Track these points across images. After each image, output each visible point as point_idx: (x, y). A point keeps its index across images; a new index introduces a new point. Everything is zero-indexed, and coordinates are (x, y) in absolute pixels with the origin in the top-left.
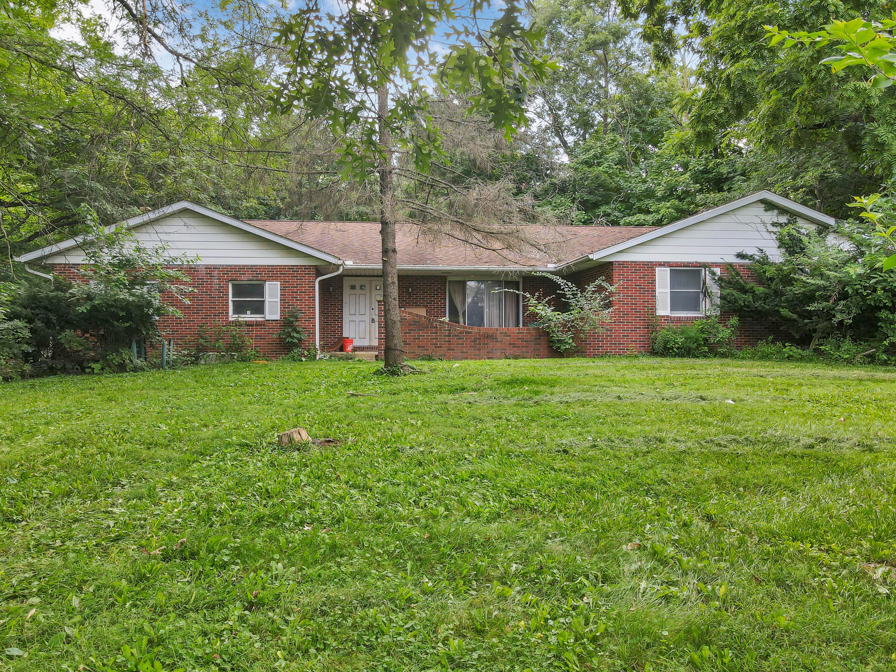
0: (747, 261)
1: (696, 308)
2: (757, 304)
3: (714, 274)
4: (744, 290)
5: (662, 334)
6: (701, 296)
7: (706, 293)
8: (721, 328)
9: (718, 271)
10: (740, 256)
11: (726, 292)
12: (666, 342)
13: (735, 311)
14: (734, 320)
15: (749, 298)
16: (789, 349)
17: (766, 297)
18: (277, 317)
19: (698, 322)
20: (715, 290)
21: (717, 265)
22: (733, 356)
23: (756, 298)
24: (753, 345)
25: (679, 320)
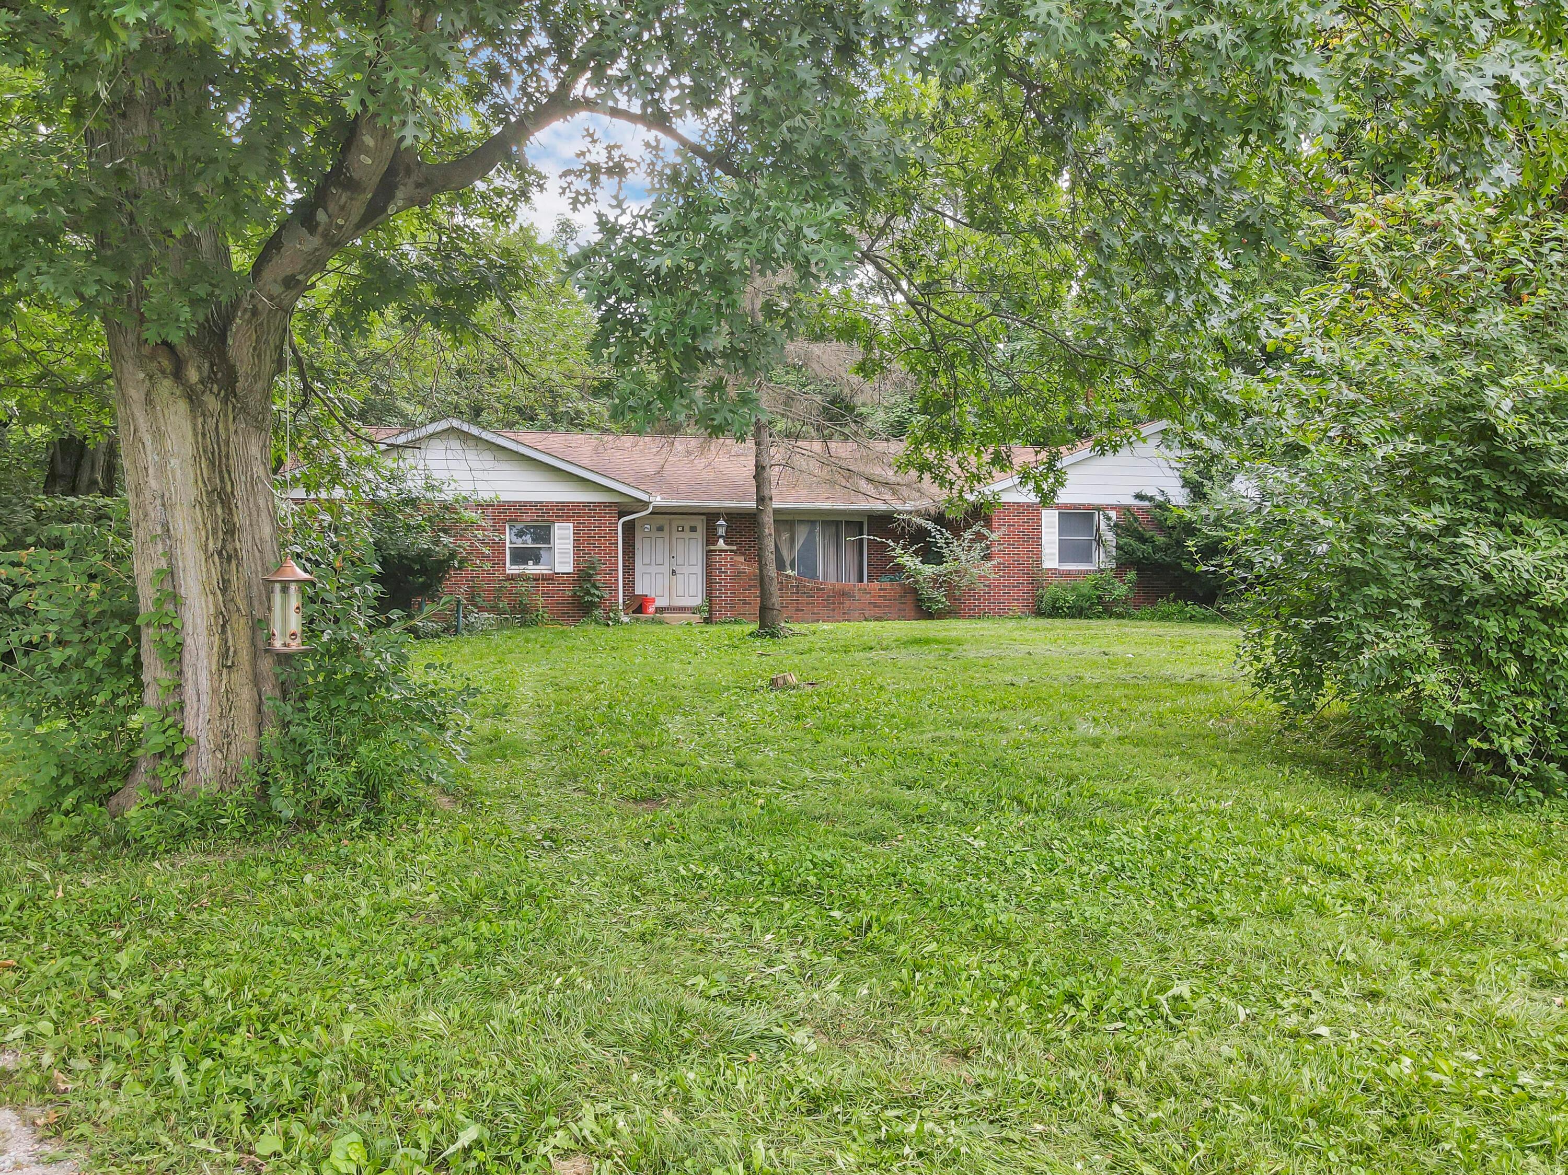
0: (1147, 503)
1: (1088, 559)
2: (1157, 556)
3: (1109, 519)
4: (1142, 539)
5: (1051, 590)
6: (1094, 544)
7: (1099, 541)
8: (1117, 583)
9: (1113, 514)
10: (1139, 497)
11: (1122, 542)
12: (1055, 600)
13: (1132, 563)
14: (1131, 575)
15: (1148, 548)
16: (1191, 608)
17: (1166, 549)
18: (570, 569)
19: (1091, 577)
20: (1110, 537)
21: (1113, 508)
22: (1131, 617)
23: (1156, 549)
24: (1153, 603)
25: (1069, 574)
